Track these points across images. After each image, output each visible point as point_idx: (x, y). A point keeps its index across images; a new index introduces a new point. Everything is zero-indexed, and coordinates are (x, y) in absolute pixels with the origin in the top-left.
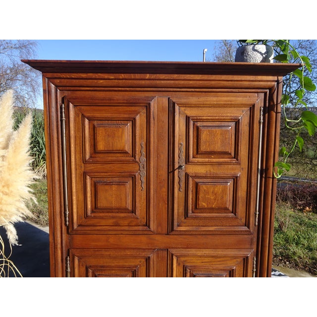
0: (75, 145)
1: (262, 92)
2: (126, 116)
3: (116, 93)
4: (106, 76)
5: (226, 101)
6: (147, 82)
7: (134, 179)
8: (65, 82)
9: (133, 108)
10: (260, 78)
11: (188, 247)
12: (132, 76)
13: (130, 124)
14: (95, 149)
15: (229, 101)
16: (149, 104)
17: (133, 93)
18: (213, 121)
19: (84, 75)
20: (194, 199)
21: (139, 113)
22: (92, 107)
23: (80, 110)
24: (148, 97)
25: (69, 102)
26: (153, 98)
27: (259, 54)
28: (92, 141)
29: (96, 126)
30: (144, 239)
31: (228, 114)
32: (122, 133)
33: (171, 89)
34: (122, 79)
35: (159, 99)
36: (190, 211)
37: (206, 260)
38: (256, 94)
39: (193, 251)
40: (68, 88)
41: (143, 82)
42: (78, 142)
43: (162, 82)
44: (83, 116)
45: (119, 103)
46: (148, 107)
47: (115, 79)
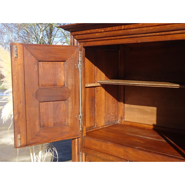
4: (100, 30)
8: (80, 37)
41: (120, 32)
47: (105, 32)
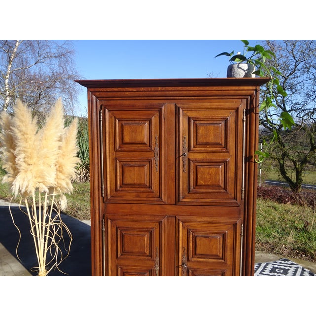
0: (109, 138)
1: (245, 99)
2: (144, 117)
3: (138, 101)
4: (130, 89)
5: (217, 105)
6: (160, 93)
7: (150, 162)
8: (103, 94)
9: (150, 112)
10: (242, 88)
11: (191, 214)
12: (149, 89)
13: (147, 123)
14: (123, 141)
15: (219, 105)
16: (161, 108)
17: (150, 101)
18: (208, 120)
19: (115, 89)
20: (195, 178)
21: (154, 115)
22: (121, 111)
23: (113, 114)
24: (160, 104)
25: (105, 108)
26: (164, 104)
27: (242, 71)
28: (121, 135)
29: (124, 125)
30: (158, 208)
31: (220, 115)
32: (142, 129)
33: (177, 98)
34: (142, 91)
35: (168, 104)
36: (192, 188)
37: (205, 225)
38: (241, 100)
39: (194, 218)
40: (104, 99)
41: (157, 93)
42: (111, 136)
43: (171, 92)
44: (115, 118)
45: (140, 108)
46: (160, 111)
47: (137, 91)
